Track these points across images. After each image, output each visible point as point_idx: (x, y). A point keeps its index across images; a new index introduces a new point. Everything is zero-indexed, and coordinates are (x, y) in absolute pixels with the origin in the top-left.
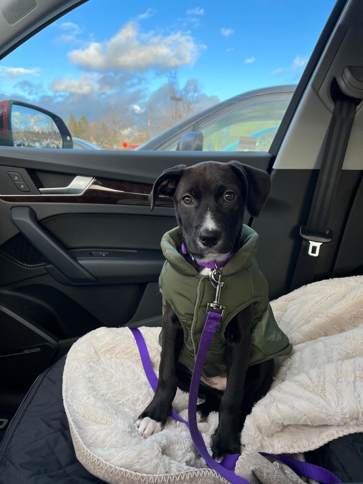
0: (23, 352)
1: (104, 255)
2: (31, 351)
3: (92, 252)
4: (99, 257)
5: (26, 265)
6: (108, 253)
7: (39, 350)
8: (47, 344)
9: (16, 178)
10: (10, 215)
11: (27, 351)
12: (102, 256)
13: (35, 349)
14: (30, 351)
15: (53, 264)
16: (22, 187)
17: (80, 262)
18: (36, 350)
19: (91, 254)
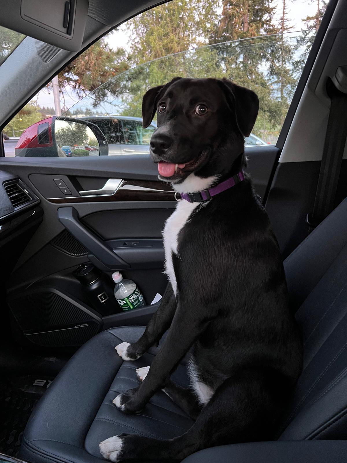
0: (75, 327)
1: (135, 244)
2: (81, 326)
3: (126, 242)
4: (131, 246)
5: (73, 255)
6: (139, 242)
7: (87, 325)
8: (94, 320)
9: (60, 184)
10: (57, 214)
11: (77, 326)
12: (134, 245)
13: (83, 324)
14: (79, 326)
15: (93, 254)
16: (65, 191)
17: (115, 251)
18: (85, 325)
19: (125, 244)
